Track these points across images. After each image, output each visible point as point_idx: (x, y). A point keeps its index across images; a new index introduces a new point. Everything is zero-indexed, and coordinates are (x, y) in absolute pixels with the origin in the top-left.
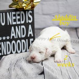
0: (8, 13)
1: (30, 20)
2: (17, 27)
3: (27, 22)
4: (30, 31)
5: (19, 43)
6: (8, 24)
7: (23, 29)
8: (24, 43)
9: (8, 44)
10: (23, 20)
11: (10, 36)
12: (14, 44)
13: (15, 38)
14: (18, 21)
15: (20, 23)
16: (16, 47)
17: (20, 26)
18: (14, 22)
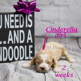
0: (5, 15)
1: (30, 24)
2: (15, 31)
3: (27, 26)
4: (30, 37)
5: (16, 49)
6: (6, 28)
7: (22, 33)
8: (22, 49)
9: (5, 50)
10: (22, 24)
11: (7, 41)
12: (11, 50)
13: (13, 43)
14: (17, 25)
15: (18, 27)
16: (14, 53)
17: (18, 31)
18: (12, 25)
